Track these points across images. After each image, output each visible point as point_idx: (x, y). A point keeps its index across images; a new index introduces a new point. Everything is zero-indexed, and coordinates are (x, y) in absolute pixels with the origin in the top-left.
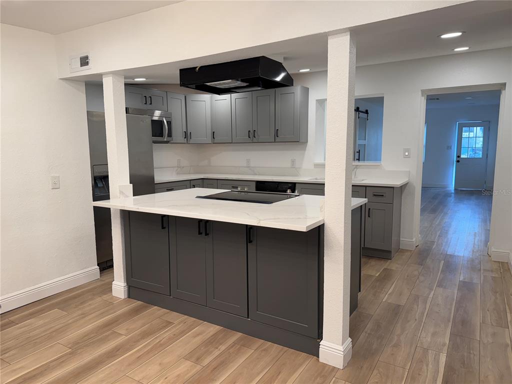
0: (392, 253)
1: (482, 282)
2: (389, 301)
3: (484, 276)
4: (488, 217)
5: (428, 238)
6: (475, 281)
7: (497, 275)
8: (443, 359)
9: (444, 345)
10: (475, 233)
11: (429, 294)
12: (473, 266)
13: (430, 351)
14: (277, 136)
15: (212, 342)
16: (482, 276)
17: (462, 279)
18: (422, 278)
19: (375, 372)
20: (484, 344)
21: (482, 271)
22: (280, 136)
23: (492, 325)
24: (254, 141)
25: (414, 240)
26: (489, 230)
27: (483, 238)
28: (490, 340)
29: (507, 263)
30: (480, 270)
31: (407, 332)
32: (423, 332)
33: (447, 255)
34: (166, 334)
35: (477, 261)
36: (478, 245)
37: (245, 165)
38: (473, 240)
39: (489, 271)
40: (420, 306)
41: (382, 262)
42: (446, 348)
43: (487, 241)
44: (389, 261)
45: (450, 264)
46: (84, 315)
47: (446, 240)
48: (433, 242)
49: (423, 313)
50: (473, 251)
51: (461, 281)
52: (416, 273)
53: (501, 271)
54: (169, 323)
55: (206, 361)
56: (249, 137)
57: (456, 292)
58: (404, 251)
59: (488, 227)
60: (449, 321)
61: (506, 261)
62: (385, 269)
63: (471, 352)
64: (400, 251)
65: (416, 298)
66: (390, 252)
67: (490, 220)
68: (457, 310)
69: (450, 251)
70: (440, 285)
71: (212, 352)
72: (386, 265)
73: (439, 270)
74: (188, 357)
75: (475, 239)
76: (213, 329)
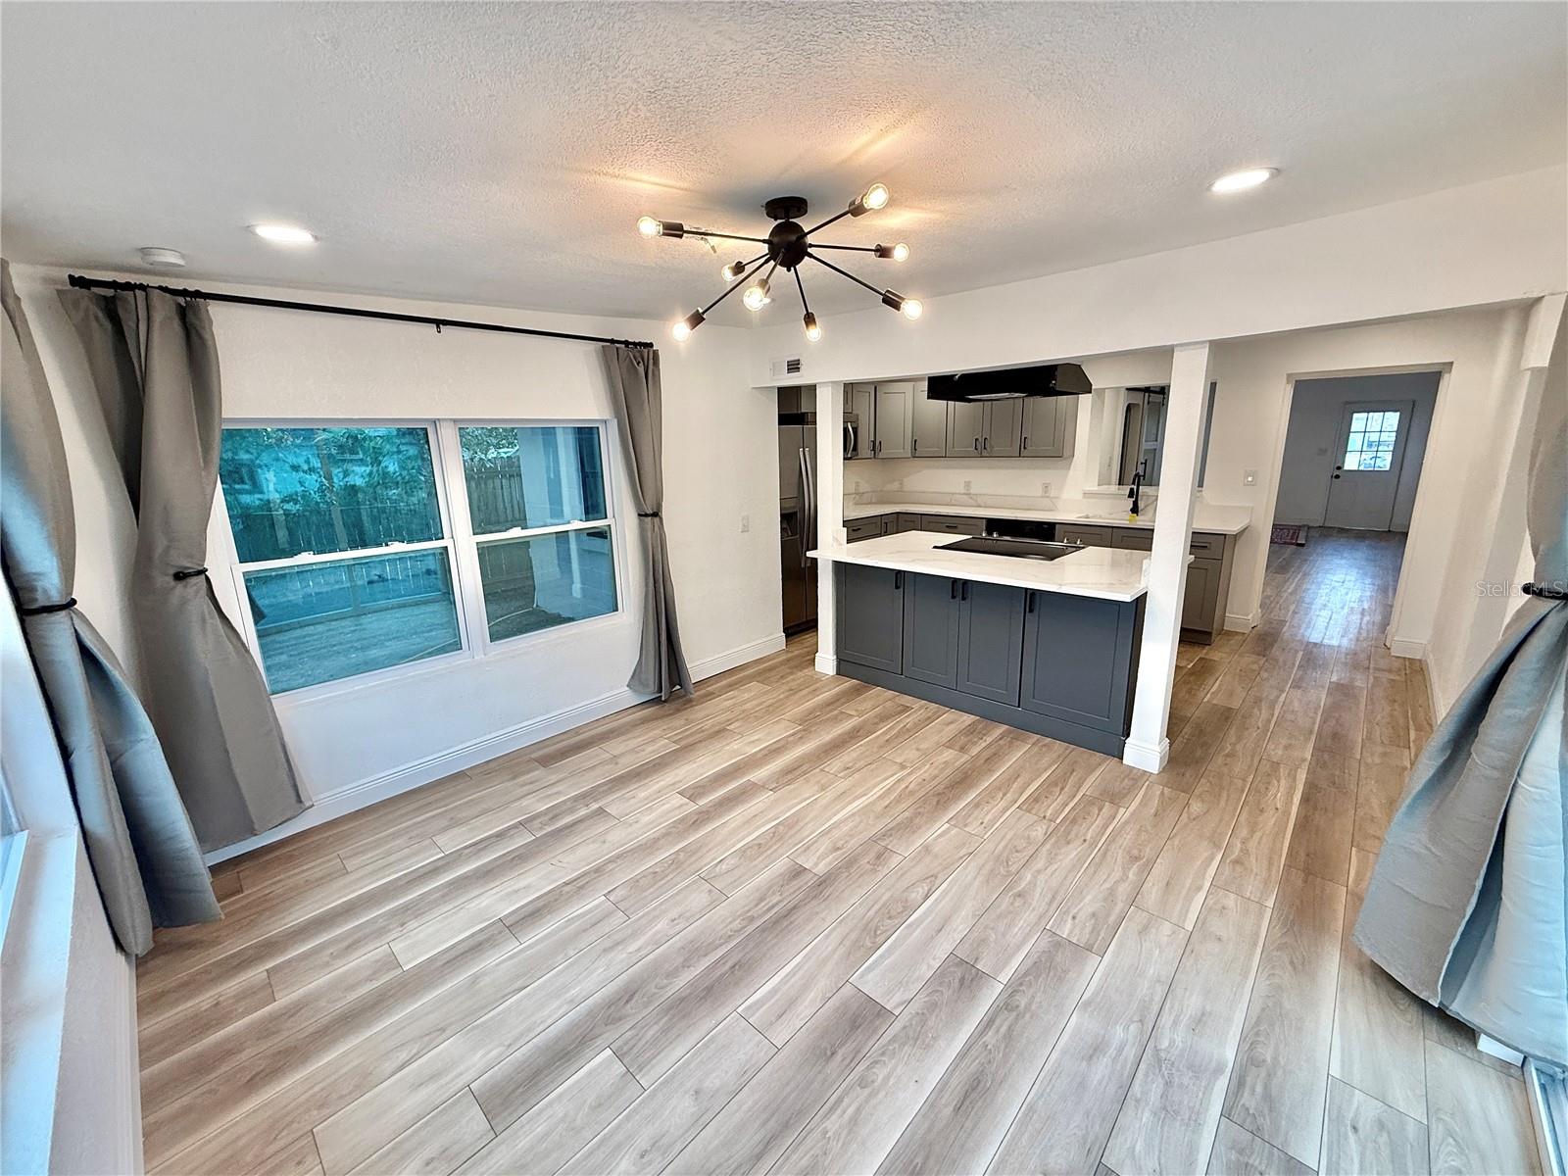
0: (1214, 635)
1: (1369, 686)
2: (1215, 702)
3: (1375, 678)
4: (1391, 583)
5: (1272, 615)
6: (1358, 683)
7: (1398, 678)
8: (1302, 776)
9: (1304, 760)
10: (1364, 609)
11: (1278, 697)
12: (1356, 661)
13: (1282, 766)
14: (1025, 448)
15: (970, 731)
16: (1371, 677)
17: (1334, 679)
18: (1265, 675)
19: (1203, 781)
20: (1367, 764)
21: (1371, 671)
22: (1029, 448)
23: (1382, 743)
24: (984, 454)
25: (1250, 617)
26: (1391, 606)
27: (1378, 618)
28: (1377, 760)
29: (1420, 661)
30: (1369, 668)
31: (1245, 741)
32: (1270, 743)
33: (1308, 643)
34: (908, 720)
35: (1363, 656)
36: (1368, 631)
37: (963, 491)
38: (1359, 621)
39: (1384, 670)
40: (1263, 711)
41: (1196, 648)
42: (1307, 763)
43: (1384, 625)
44: (1207, 647)
45: (1313, 656)
46: (793, 691)
47: (1307, 620)
48: (1283, 623)
49: (1269, 721)
50: (1358, 640)
51: (1333, 682)
52: (1255, 667)
53: (1407, 672)
54: (906, 709)
55: (975, 751)
56: (976, 449)
57: (1324, 697)
58: (1230, 634)
59: (1390, 599)
60: (1311, 732)
61: (1418, 658)
62: (1201, 659)
63: (1346, 771)
64: (1222, 632)
65: (1258, 701)
66: (1210, 634)
67: (1395, 590)
68: (1324, 721)
69: (1315, 637)
70: (1296, 685)
71: (976, 742)
72: (1203, 653)
73: (1294, 664)
74: (949, 745)
75: (1362, 619)
76: (968, 719)
